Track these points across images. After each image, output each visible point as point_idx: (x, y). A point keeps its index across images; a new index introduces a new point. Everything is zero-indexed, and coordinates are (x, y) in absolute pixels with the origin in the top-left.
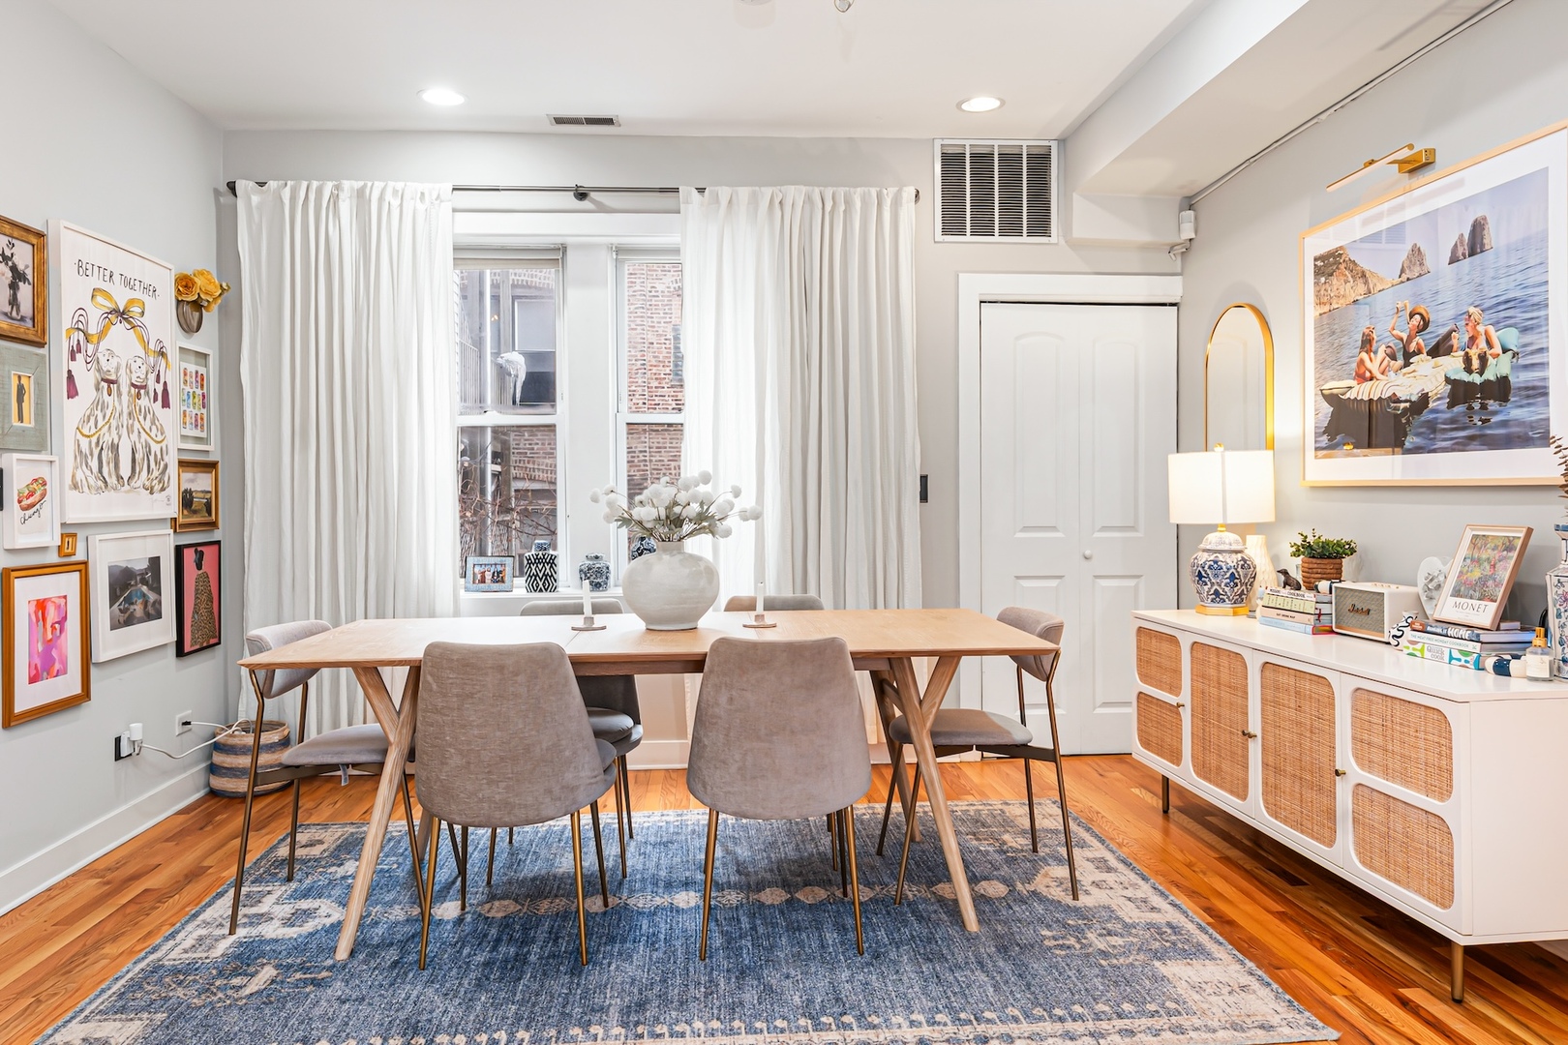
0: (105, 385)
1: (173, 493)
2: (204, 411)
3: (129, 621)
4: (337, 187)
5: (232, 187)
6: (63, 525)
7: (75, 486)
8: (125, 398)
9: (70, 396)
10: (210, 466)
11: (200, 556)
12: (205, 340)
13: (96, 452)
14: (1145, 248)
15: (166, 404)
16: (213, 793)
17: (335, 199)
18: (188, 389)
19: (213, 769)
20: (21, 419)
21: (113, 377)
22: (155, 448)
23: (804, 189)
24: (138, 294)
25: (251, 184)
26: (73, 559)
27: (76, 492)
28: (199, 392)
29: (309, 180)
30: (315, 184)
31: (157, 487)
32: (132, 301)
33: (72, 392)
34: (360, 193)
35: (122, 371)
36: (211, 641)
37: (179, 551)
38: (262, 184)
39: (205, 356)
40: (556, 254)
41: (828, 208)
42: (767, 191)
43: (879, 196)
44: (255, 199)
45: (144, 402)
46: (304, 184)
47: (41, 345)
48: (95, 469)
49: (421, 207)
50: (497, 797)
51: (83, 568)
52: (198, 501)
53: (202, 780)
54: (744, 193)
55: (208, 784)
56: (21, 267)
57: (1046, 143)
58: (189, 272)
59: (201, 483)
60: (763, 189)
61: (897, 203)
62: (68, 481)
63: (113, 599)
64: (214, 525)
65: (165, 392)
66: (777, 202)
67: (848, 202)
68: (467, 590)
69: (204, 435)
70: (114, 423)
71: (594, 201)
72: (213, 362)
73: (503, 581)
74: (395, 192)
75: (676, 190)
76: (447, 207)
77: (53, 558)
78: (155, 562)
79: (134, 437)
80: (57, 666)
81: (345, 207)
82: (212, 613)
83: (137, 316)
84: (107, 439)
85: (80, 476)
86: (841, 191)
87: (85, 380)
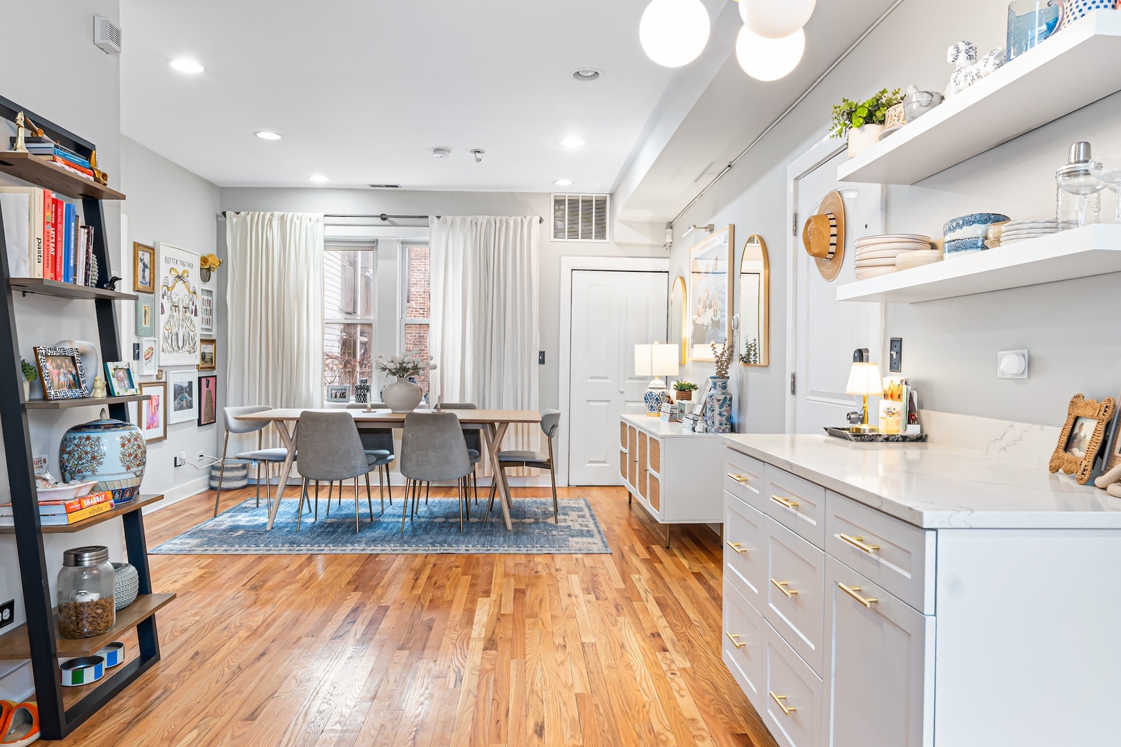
0: (174, 308)
1: (198, 354)
2: (211, 317)
3: (181, 408)
4: (272, 215)
5: (224, 214)
6: (159, 366)
7: (163, 351)
8: (181, 313)
9: (162, 314)
10: (213, 342)
11: (208, 382)
12: (212, 285)
13: (170, 336)
14: (651, 246)
15: (196, 315)
16: (212, 488)
17: (271, 220)
18: (204, 307)
19: (212, 478)
20: (145, 324)
21: (177, 305)
22: (192, 334)
23: (486, 217)
24: (186, 268)
25: (233, 213)
26: (161, 380)
27: (163, 353)
28: (209, 308)
29: (259, 211)
30: (262, 213)
31: (192, 351)
32: (184, 271)
33: (163, 312)
34: (282, 218)
35: (180, 302)
36: (212, 420)
37: (200, 379)
38: (238, 213)
39: (211, 292)
40: (373, 244)
41: (498, 226)
42: (469, 218)
43: (522, 220)
44: (234, 220)
45: (188, 314)
46: (257, 213)
47: (152, 293)
48: (170, 344)
49: (309, 224)
50: (326, 469)
51: (165, 384)
52: (208, 357)
53: (207, 483)
54: (458, 219)
55: (210, 485)
56: (146, 263)
57: (605, 195)
58: (205, 255)
59: (209, 349)
60: (468, 217)
61: (530, 224)
62: (161, 349)
63: (175, 398)
64: (213, 368)
65: (196, 309)
66: (474, 223)
67: (507, 224)
68: (328, 401)
69: (210, 327)
70: (177, 324)
71: (390, 221)
72: (214, 294)
73: (345, 397)
74: (298, 218)
75: (427, 217)
76: (321, 224)
77: (154, 380)
78: (190, 383)
79: (184, 329)
80: (155, 424)
81: (275, 224)
82: (212, 408)
83: (186, 277)
84: (174, 331)
85: (165, 346)
86: (504, 218)
87: (167, 306)
